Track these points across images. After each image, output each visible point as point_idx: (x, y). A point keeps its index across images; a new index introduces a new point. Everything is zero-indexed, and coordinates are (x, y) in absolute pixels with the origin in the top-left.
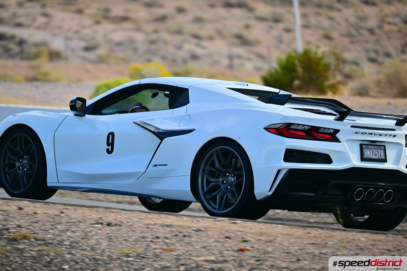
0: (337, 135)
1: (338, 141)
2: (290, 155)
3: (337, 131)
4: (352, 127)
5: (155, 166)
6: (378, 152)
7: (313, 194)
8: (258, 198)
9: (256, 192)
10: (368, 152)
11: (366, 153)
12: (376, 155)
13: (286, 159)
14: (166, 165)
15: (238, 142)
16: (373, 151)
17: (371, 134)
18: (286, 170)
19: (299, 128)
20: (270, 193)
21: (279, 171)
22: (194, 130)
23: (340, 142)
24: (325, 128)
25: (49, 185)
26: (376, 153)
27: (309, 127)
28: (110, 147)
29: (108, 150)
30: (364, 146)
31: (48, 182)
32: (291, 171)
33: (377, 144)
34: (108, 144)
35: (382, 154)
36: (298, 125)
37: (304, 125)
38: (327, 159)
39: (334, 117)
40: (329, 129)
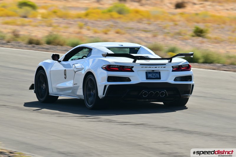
0: (132, 69)
2: (110, 79)
3: (133, 67)
4: (140, 65)
5: (74, 84)
6: (156, 75)
8: (101, 98)
9: (99, 95)
10: (150, 75)
11: (149, 76)
13: (108, 81)
14: (77, 84)
16: (153, 75)
17: (150, 67)
18: (108, 85)
20: (104, 96)
21: (105, 86)
22: (84, 68)
23: (134, 72)
24: (128, 66)
25: (50, 93)
28: (65, 76)
30: (147, 73)
32: (110, 86)
33: (154, 71)
35: (158, 76)
36: (116, 65)
38: (129, 80)
40: (130, 66)
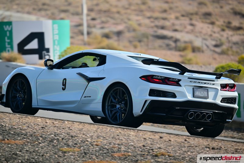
0: (179, 83)
1: (180, 86)
2: (153, 92)
3: (180, 80)
4: (188, 78)
5: (85, 97)
6: (204, 93)
7: (165, 115)
8: (135, 116)
9: (134, 112)
10: (198, 93)
11: (196, 93)
12: (202, 94)
13: (150, 95)
14: (90, 97)
15: (126, 84)
16: (200, 92)
17: (200, 83)
18: (150, 101)
19: (158, 78)
20: (141, 113)
21: (146, 101)
22: (105, 78)
23: (181, 86)
24: (173, 79)
25: (33, 107)
26: (202, 93)
27: (164, 78)
28: (64, 87)
29: (63, 88)
30: (195, 89)
31: (32, 105)
32: (152, 102)
33: (203, 88)
34: (63, 85)
35: (206, 94)
36: (158, 76)
37: (161, 77)
38: (174, 96)
39: (179, 72)
40: (175, 79)
